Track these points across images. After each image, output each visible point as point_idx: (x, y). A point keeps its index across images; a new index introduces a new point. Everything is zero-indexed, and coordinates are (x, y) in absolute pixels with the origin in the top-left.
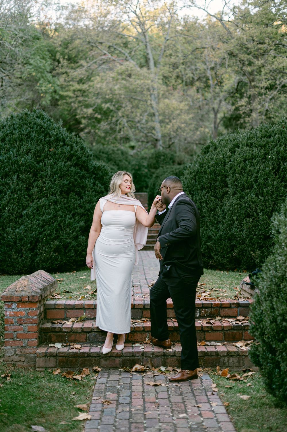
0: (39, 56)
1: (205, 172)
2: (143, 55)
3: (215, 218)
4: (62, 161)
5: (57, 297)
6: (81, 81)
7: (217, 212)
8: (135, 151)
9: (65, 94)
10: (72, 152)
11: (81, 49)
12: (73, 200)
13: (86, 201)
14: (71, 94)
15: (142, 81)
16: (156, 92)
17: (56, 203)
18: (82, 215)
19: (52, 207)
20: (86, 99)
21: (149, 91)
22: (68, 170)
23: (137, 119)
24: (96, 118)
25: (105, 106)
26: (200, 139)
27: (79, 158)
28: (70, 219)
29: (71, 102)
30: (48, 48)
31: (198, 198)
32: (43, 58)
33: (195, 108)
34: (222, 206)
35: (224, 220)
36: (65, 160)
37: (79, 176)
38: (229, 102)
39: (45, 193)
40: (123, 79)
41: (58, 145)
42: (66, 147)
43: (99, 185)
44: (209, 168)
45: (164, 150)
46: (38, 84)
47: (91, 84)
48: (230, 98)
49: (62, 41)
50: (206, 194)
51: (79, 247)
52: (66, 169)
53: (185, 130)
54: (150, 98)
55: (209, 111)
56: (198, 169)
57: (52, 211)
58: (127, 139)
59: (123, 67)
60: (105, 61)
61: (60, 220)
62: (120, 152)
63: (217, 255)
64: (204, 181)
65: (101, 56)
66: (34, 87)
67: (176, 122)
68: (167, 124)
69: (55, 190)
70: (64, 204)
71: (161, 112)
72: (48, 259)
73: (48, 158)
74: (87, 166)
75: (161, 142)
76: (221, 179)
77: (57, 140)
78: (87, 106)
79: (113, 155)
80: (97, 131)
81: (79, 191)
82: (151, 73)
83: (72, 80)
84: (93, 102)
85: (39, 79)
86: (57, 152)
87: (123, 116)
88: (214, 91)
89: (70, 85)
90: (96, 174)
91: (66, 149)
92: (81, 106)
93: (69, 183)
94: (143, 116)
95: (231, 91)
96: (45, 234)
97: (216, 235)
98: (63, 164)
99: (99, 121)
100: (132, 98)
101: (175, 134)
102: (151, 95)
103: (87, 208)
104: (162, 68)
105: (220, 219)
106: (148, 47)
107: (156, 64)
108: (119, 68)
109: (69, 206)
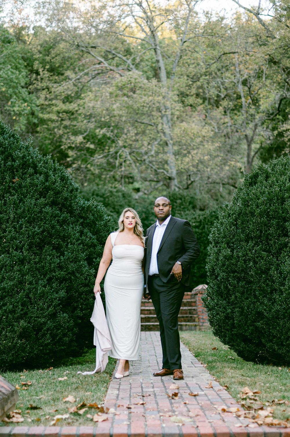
0: (11, 65)
1: (252, 214)
2: (152, 67)
3: (267, 285)
4: (31, 198)
5: (14, 420)
6: (67, 99)
7: (271, 276)
8: (140, 194)
9: (46, 116)
10: (47, 184)
11: (67, 55)
12: (48, 258)
13: (69, 258)
14: (54, 117)
15: (150, 98)
16: (169, 113)
17: (22, 262)
18: (62, 280)
19: (16, 268)
20: (75, 123)
21: (160, 112)
22: (41, 212)
23: (144, 150)
24: (88, 149)
25: (100, 132)
26: (229, 178)
27: (57, 193)
28: (45, 286)
29: (54, 128)
30: (23, 55)
31: (240, 254)
32: (17, 68)
33: (221, 136)
34: (278, 265)
35: (282, 288)
36: (36, 195)
37: (58, 221)
38: (267, 128)
39: (5, 247)
40: (125, 95)
41: (26, 173)
42: (38, 175)
43: (89, 234)
44: (258, 207)
45: (181, 191)
46: (10, 103)
47: (81, 102)
48: (269, 121)
49: (41, 45)
50: (253, 247)
51: (58, 329)
52: (37, 210)
53: (209, 165)
54: (161, 121)
55: (240, 139)
56: (240, 209)
57: (17, 275)
58: (130, 179)
59: (124, 79)
60: (100, 71)
61: (29, 289)
62: (120, 194)
63: (271, 341)
64: (251, 226)
65: (95, 64)
66: (4, 107)
67: (197, 153)
68: (185, 155)
69: (20, 242)
70: (36, 263)
71: (176, 139)
72: (10, 349)
73: (10, 193)
74: (70, 206)
75: (176, 182)
76: (278, 224)
77: (25, 165)
78: (76, 133)
79: (111, 198)
80: (89, 166)
81: (58, 244)
82: (163, 86)
83: (56, 98)
84: (84, 127)
85: (11, 96)
86: (23, 184)
87: (125, 147)
88: (247, 112)
89: (53, 105)
90: (85, 218)
91: (37, 179)
92: (68, 133)
93: (43, 232)
94: (151, 146)
95: (271, 112)
96: (6, 310)
97: (270, 311)
98: (33, 202)
99: (92, 153)
100: (136, 121)
101: (195, 170)
102: (162, 117)
103: (70, 270)
104: (177, 79)
105: (276, 286)
106: (159, 52)
107: (169, 74)
108: (119, 79)
109: (43, 267)
